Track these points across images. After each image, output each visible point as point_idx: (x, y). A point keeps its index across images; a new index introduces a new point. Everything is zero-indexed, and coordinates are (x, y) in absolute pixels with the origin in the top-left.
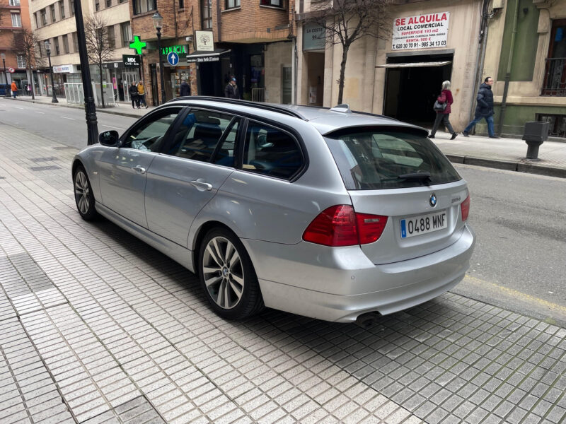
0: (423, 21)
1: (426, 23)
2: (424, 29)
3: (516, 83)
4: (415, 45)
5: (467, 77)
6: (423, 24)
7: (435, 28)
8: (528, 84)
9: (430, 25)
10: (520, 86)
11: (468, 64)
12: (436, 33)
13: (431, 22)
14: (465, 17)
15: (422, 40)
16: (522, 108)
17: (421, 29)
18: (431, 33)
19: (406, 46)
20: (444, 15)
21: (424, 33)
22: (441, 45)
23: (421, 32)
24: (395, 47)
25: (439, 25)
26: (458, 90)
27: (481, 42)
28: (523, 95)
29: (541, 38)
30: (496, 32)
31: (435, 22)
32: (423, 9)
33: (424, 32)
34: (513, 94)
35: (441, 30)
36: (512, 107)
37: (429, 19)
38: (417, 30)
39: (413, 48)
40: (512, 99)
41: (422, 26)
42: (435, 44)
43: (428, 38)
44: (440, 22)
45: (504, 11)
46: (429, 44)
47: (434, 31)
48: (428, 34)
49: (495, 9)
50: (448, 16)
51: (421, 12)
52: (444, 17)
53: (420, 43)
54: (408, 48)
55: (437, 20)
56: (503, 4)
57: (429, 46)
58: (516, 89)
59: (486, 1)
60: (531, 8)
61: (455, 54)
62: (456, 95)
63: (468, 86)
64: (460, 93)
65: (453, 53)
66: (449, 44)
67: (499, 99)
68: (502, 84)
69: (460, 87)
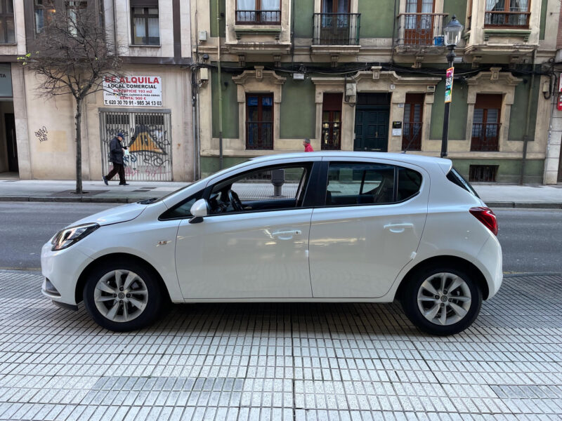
0: (135, 82)
1: (138, 84)
2: (137, 89)
3: (228, 140)
4: (130, 102)
5: (186, 134)
6: (135, 84)
7: (148, 89)
8: (236, 141)
9: (143, 86)
10: (230, 142)
11: (186, 123)
12: (150, 94)
13: (144, 84)
14: (176, 83)
15: (137, 98)
16: (235, 159)
17: (134, 89)
18: (145, 93)
19: (120, 102)
20: (156, 79)
21: (138, 93)
22: (156, 105)
23: (135, 91)
24: (108, 102)
25: (152, 87)
26: (179, 145)
27: (194, 105)
28: (235, 149)
29: (240, 106)
30: (205, 97)
31: (148, 84)
32: (134, 71)
33: (137, 91)
34: (227, 148)
35: (154, 91)
36: (228, 159)
37: (141, 81)
38: (130, 89)
39: (128, 105)
40: (226, 152)
41: (136, 86)
42: (151, 104)
43: (143, 97)
44: (153, 85)
45: (210, 82)
46: (145, 103)
47: (147, 92)
48: (143, 94)
49: (202, 81)
50: (160, 80)
51: (132, 73)
52: (156, 81)
53: (135, 101)
54: (123, 104)
55: (149, 82)
56: (209, 77)
58: (228, 144)
59: (194, 72)
60: (230, 83)
61: (172, 113)
62: (178, 148)
63: (188, 142)
64: (181, 147)
65: (169, 112)
66: (164, 105)
67: (217, 153)
68: (217, 140)
69: (181, 142)
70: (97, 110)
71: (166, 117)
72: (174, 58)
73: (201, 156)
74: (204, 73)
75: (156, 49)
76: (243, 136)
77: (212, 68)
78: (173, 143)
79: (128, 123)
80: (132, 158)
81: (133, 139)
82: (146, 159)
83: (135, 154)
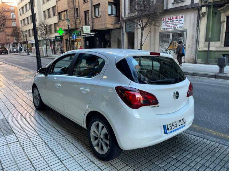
0: (174, 19)
2: (174, 22)
3: (213, 42)
5: (193, 41)
6: (174, 20)
7: (179, 21)
8: (218, 42)
9: (176, 20)
10: (215, 43)
11: (193, 35)
12: (179, 23)
13: (177, 19)
14: (191, 16)
15: (173, 26)
16: (216, 52)
17: (173, 22)
18: (177, 23)
19: (167, 29)
20: (182, 16)
22: (181, 28)
23: (173, 23)
24: (163, 29)
25: (180, 20)
26: (189, 46)
27: (198, 26)
28: (216, 47)
29: (222, 24)
30: (204, 22)
31: (178, 19)
32: (173, 14)
34: (212, 46)
35: (181, 22)
36: (212, 52)
37: (176, 18)
38: (171, 22)
39: (170, 29)
40: (212, 49)
41: (173, 21)
42: (179, 28)
43: (176, 25)
44: (181, 19)
45: (207, 14)
46: (177, 28)
48: (176, 24)
49: (203, 13)
50: (184, 17)
51: (173, 15)
52: (182, 17)
53: (173, 27)
54: (168, 29)
55: (179, 18)
56: (206, 11)
57: (176, 29)
58: (213, 45)
59: (199, 10)
60: (218, 12)
61: (188, 31)
62: (188, 47)
63: (193, 44)
64: (190, 47)
65: (186, 31)
66: (184, 28)
67: (206, 49)
68: (207, 43)
69: (190, 44)
70: (159, 33)
71: (185, 33)
72: (190, 5)
73: (198, 51)
74: (204, 10)
75: (183, 2)
76: (222, 40)
77: (208, 6)
78: (186, 45)
79: (169, 37)
80: (169, 52)
81: (171, 44)
82: (174, 53)
83: (171, 50)
